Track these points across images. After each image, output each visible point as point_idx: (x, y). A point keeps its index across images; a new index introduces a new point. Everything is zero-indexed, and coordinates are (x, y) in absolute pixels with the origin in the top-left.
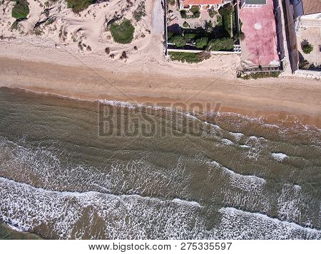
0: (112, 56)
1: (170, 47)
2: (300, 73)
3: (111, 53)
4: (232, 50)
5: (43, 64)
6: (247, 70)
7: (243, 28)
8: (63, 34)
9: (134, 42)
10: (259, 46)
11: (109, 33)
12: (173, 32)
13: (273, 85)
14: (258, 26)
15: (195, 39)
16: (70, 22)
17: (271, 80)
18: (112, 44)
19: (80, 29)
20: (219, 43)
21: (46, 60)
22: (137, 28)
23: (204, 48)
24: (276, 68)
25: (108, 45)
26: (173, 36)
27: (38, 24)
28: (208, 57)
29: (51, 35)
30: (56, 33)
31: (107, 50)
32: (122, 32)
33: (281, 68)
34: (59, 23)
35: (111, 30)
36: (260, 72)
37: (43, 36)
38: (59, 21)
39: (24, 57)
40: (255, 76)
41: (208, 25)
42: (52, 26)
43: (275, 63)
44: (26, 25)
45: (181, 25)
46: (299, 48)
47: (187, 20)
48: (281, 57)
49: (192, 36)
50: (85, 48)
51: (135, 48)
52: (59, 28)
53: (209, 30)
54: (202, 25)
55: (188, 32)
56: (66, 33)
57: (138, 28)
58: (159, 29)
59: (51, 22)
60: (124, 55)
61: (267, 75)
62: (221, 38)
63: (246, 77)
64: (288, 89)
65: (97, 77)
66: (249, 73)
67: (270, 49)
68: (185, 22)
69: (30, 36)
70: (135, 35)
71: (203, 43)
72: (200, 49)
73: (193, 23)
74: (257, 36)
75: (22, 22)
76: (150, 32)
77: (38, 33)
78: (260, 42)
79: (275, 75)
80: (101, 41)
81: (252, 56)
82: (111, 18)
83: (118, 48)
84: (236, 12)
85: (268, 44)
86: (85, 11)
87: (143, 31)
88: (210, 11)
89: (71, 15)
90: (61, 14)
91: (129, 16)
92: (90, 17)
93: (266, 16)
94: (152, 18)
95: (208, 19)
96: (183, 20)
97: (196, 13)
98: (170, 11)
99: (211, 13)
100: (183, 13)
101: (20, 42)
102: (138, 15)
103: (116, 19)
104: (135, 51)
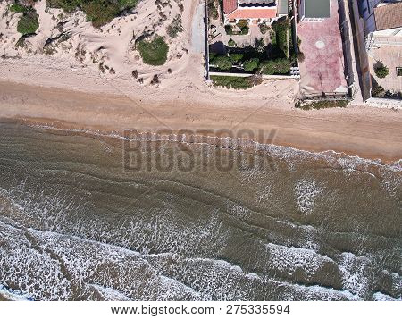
0: (141, 80)
1: (212, 70)
2: (373, 102)
3: (139, 76)
4: (288, 74)
5: (55, 90)
6: (307, 98)
7: (302, 47)
8: (80, 53)
9: (168, 64)
10: (323, 69)
11: (137, 53)
12: (216, 52)
13: (340, 117)
14: (320, 45)
15: (242, 61)
16: (90, 39)
17: (337, 110)
18: (141, 66)
19: (102, 48)
20: (272, 65)
21: (59, 85)
22: (171, 47)
23: (254, 71)
24: (343, 96)
25: (138, 68)
26: (216, 56)
27: (49, 41)
28: (259, 82)
29: (63, 54)
30: (72, 52)
31: (135, 73)
32: (153, 51)
33: (350, 95)
34: (75, 40)
35: (139, 48)
36: (324, 101)
37: (56, 55)
38: (76, 37)
39: (32, 82)
40: (317, 106)
41: (259, 43)
42: (67, 43)
43: (342, 89)
44: (36, 41)
45: (226, 43)
46: (372, 71)
47: (233, 37)
48: (349, 83)
49: (238, 57)
50: (107, 71)
51: (169, 70)
52: (75, 46)
53: (261, 50)
54: (252, 43)
55: (234, 51)
56: (84, 53)
57: (174, 46)
58: (199, 48)
59: (66, 38)
60: (155, 80)
61: (333, 105)
62: (274, 59)
63: (307, 107)
64: (359, 122)
65: (122, 106)
66: (309, 102)
67: (336, 71)
68: (231, 40)
69: (39, 56)
70: (169, 54)
71: (253, 65)
72: (249, 72)
73: (241, 41)
74: (319, 56)
75: (30, 39)
76: (188, 52)
77: (50, 52)
78: (323, 64)
79: (342, 104)
80: (127, 62)
81: (314, 81)
82: (140, 35)
83: (148, 71)
84: (293, 27)
85: (333, 66)
86: (108, 26)
87: (179, 50)
88: (261, 26)
89: (90, 30)
90: (78, 29)
91: (162, 31)
92: (114, 32)
93: (330, 32)
94: (190, 35)
95: (259, 35)
96: (229, 37)
97: (244, 28)
98: (212, 26)
99: (263, 28)
100: (228, 29)
101: (27, 62)
102: (173, 31)
103: (146, 35)
104: (169, 75)
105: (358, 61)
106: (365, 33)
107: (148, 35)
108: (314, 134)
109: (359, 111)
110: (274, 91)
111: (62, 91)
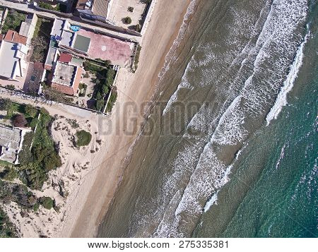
0: (97, 149)
1: (102, 111)
2: (143, 32)
3: (95, 149)
4: (116, 72)
5: (89, 196)
6: (131, 66)
7: (103, 58)
8: (73, 178)
9: (92, 133)
10: (118, 52)
11: (81, 147)
12: (93, 105)
13: (146, 52)
14: (104, 48)
15: (102, 93)
16: (67, 170)
17: (142, 52)
18: (89, 147)
19: (73, 166)
20: (108, 79)
21: (87, 193)
22: (83, 129)
23: (110, 89)
24: (135, 47)
25: (90, 149)
26: (96, 106)
27: (61, 194)
28: (115, 88)
29: (70, 187)
30: (71, 182)
31: (92, 152)
32: (82, 139)
33: (136, 43)
34: (65, 179)
35: (79, 146)
36: (135, 58)
37: (70, 191)
38: (64, 178)
39: (81, 208)
40: (137, 62)
41: (93, 81)
42: (66, 184)
43: (132, 46)
44: (59, 201)
45: (89, 99)
46: (126, 27)
48: (129, 41)
49: (99, 94)
50: (87, 166)
51: (96, 133)
52: (68, 179)
53: (98, 81)
54: (92, 84)
55: (95, 95)
56: (73, 176)
57: (83, 127)
58: (88, 114)
59: (63, 183)
60: (99, 142)
61: (138, 54)
62: (106, 76)
63: (136, 67)
64: (151, 43)
65: (108, 162)
66: (133, 65)
67: (121, 45)
68: (88, 95)
69: (67, 201)
70: (87, 131)
71: (106, 89)
72: (109, 92)
73: (89, 90)
74: (110, 51)
75: (56, 204)
76: (89, 121)
77: (67, 194)
78: (115, 50)
79: (139, 49)
80: (85, 154)
81: (123, 59)
82: (72, 143)
83: (93, 144)
84: (90, 60)
85: (118, 46)
86: (62, 159)
87: (86, 124)
88: (85, 77)
89: (62, 169)
90: (59, 176)
91: (73, 131)
92: (66, 157)
93: (98, 40)
94: (78, 117)
95: (89, 79)
96: (86, 96)
97: (83, 86)
98: (77, 103)
99: (86, 76)
100: (80, 95)
101: (69, 208)
102: (75, 125)
103: (73, 140)
104: (98, 134)
105: (119, 31)
106: (105, 22)
107: (74, 139)
108: (151, 68)
109: (145, 41)
110: (123, 82)
111: (91, 193)
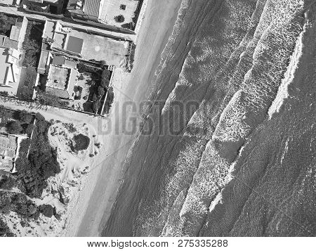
0: (96, 153)
1: (99, 113)
2: (137, 30)
3: (93, 153)
4: (111, 72)
5: (90, 202)
6: (127, 65)
7: (98, 58)
8: (73, 184)
9: (90, 136)
10: (112, 52)
11: (80, 152)
12: (89, 108)
13: (141, 50)
14: (98, 48)
15: (98, 95)
16: (66, 176)
17: (137, 50)
18: (88, 151)
19: (73, 171)
21: (88, 199)
23: (106, 90)
24: (130, 45)
25: (88, 154)
26: (92, 108)
27: (61, 200)
28: (112, 89)
29: (71, 193)
30: (71, 188)
31: (91, 156)
32: (81, 143)
33: (130, 42)
34: (65, 185)
35: (78, 150)
36: (130, 57)
37: (70, 198)
38: (63, 185)
39: (82, 214)
40: (132, 61)
41: (89, 82)
42: (65, 190)
43: (126, 44)
44: (59, 208)
45: (85, 101)
46: (119, 25)
47: (82, 96)
48: (123, 40)
49: (95, 96)
50: (86, 171)
51: (94, 136)
52: (68, 186)
53: (93, 83)
54: (88, 86)
55: (91, 97)
56: (73, 181)
57: (81, 131)
58: (85, 117)
59: (62, 189)
60: (97, 145)
61: (133, 52)
62: (101, 78)
63: (132, 67)
64: (146, 41)
65: (108, 167)
66: (129, 64)
67: (115, 45)
68: (84, 98)
69: (68, 207)
70: (85, 135)
71: (102, 90)
72: (105, 93)
73: (85, 92)
74: (104, 51)
75: (57, 211)
76: (88, 125)
77: (68, 201)
78: (109, 50)
79: (134, 47)
80: (83, 159)
81: (118, 59)
82: (70, 148)
83: (91, 148)
84: (84, 61)
85: (112, 46)
86: (61, 165)
87: (84, 128)
88: (79, 79)
89: (60, 175)
90: (58, 183)
91: (71, 136)
92: (65, 162)
93: (91, 40)
94: (75, 120)
95: (84, 81)
96: (82, 99)
97: (78, 89)
98: (73, 106)
99: (81, 78)
100: (76, 98)
101: (70, 215)
102: (72, 129)
104: (96, 137)
105: (112, 30)
106: (97, 22)
107: (71, 144)
108: (147, 66)
109: (140, 38)
110: (119, 82)
111: (92, 197)
